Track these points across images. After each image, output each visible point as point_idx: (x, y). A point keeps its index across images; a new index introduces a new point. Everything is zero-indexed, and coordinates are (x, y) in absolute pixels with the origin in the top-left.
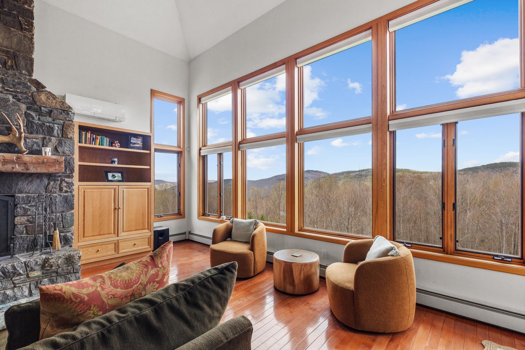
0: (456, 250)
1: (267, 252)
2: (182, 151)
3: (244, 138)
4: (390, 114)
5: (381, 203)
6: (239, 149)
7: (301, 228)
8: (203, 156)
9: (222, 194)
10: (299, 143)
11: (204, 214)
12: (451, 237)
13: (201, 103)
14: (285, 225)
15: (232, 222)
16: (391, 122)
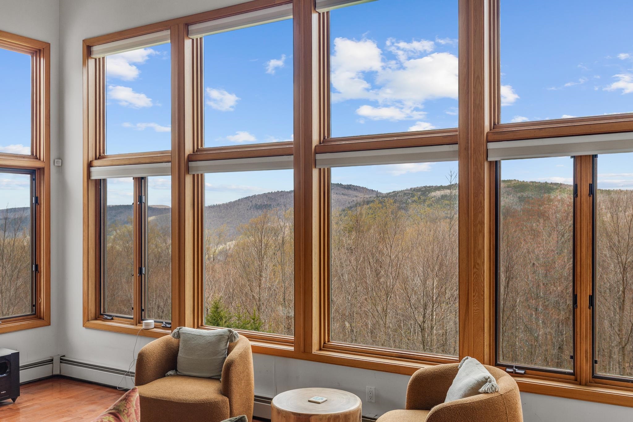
0: (594, 377)
1: (255, 396)
2: (43, 168)
3: (200, 148)
4: (490, 130)
5: (474, 294)
6: (188, 170)
7: (325, 343)
8: (96, 180)
9: (143, 268)
10: (320, 169)
11: (99, 315)
12: (586, 354)
13: (93, 56)
14: (292, 338)
15: (178, 336)
16: (491, 146)
